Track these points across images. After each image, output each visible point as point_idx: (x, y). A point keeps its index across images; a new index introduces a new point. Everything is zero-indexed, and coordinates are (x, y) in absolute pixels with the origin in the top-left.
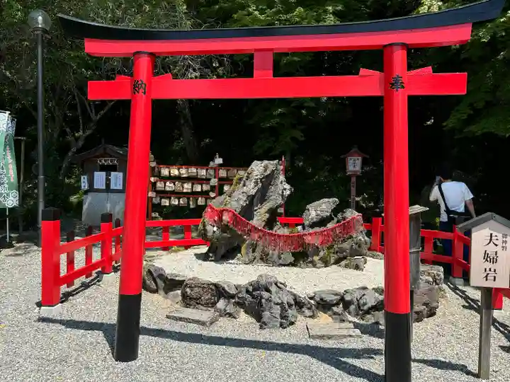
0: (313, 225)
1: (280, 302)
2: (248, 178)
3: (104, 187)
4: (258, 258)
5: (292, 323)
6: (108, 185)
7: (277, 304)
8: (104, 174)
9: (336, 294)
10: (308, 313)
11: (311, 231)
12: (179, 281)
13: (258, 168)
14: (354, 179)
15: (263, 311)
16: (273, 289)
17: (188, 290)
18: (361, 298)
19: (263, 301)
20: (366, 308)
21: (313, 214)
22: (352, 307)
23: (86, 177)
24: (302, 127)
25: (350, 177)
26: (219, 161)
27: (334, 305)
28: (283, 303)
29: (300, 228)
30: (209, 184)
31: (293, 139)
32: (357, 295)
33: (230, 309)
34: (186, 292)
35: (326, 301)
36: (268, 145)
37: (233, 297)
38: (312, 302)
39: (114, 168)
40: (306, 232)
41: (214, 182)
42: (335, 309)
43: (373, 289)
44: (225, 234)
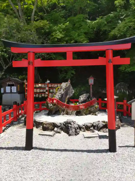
0: (82, 103)
1: (74, 127)
2: (61, 88)
3: (10, 92)
4: (65, 113)
5: (78, 134)
6: (11, 91)
7: (73, 128)
8: (9, 87)
9: (91, 124)
10: (82, 130)
11: (81, 104)
12: (41, 122)
13: (64, 85)
14: (91, 86)
15: (69, 131)
16: (72, 123)
17: (45, 125)
18: (98, 124)
19: (69, 127)
20: (100, 127)
21: (82, 99)
22: (96, 128)
23: (3, 88)
24: (75, 69)
25: (90, 85)
26: (48, 82)
27: (90, 127)
28: (75, 128)
29: (78, 103)
30: (45, 89)
31: (72, 74)
32: (97, 123)
33: (59, 130)
34: (44, 126)
35: (88, 126)
36: (64, 76)
37: (59, 126)
38: (84, 127)
39: (13, 85)
40: (80, 105)
41: (47, 89)
42: (91, 128)
43: (102, 121)
44: (55, 107)
